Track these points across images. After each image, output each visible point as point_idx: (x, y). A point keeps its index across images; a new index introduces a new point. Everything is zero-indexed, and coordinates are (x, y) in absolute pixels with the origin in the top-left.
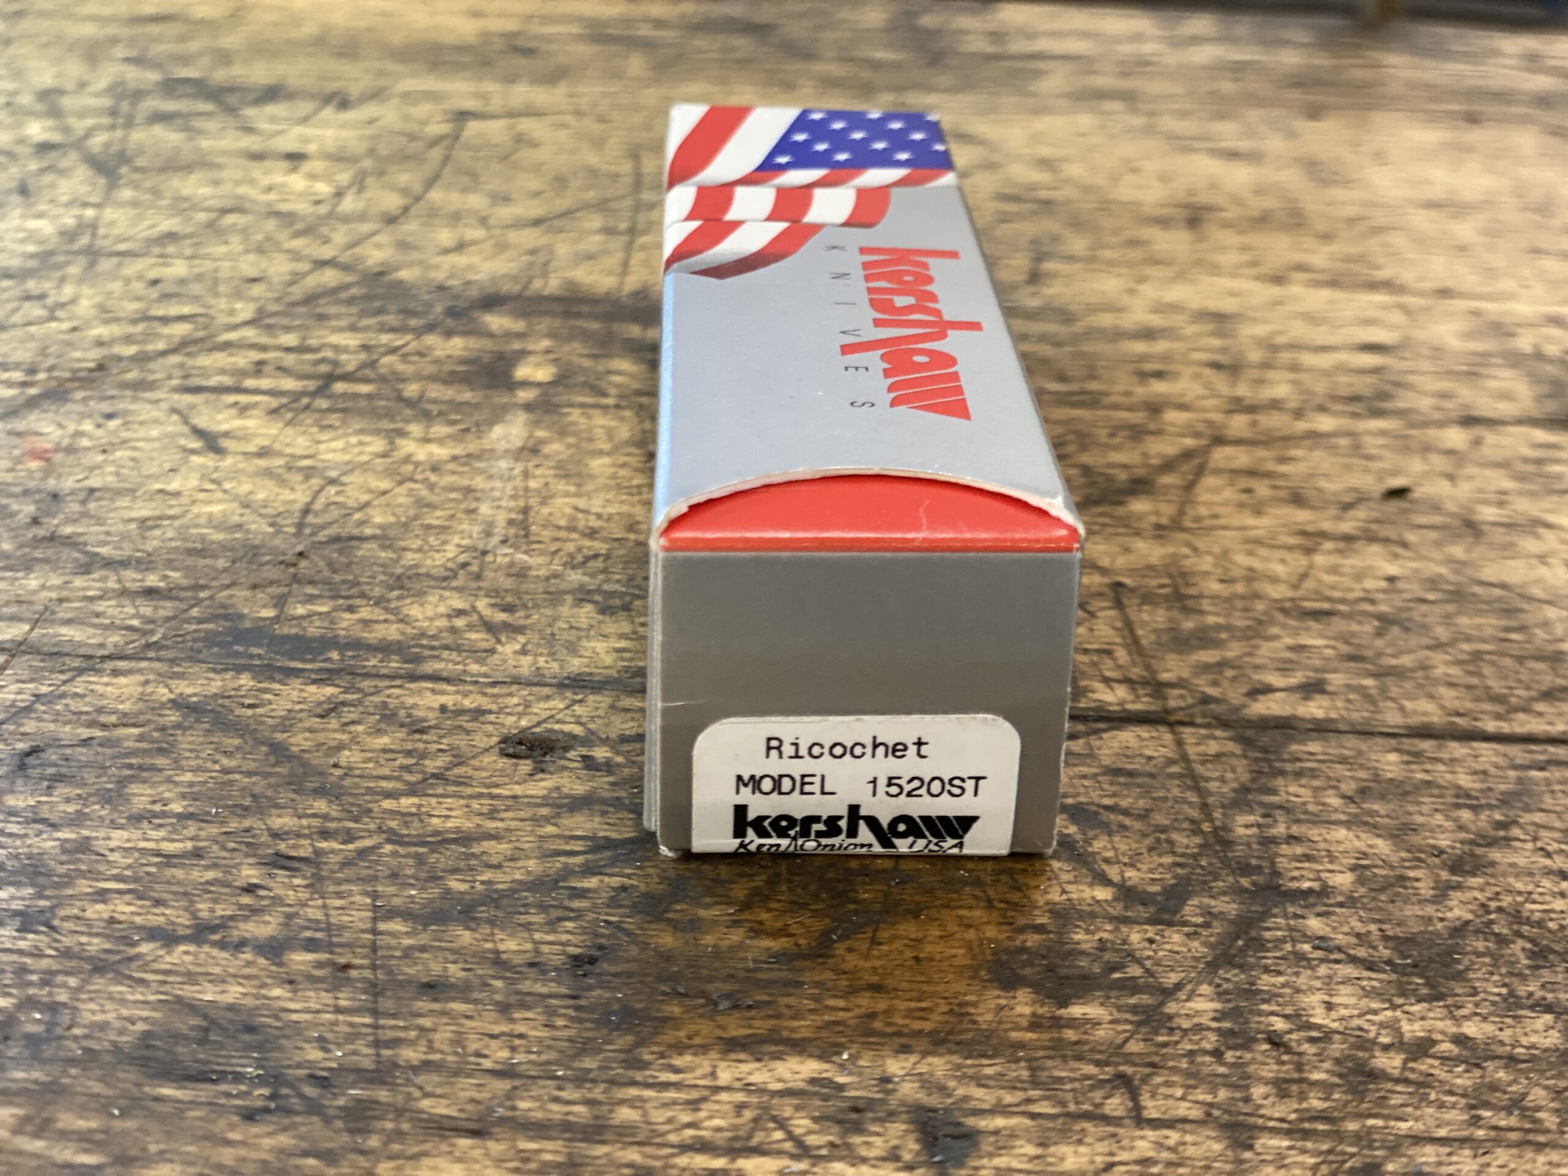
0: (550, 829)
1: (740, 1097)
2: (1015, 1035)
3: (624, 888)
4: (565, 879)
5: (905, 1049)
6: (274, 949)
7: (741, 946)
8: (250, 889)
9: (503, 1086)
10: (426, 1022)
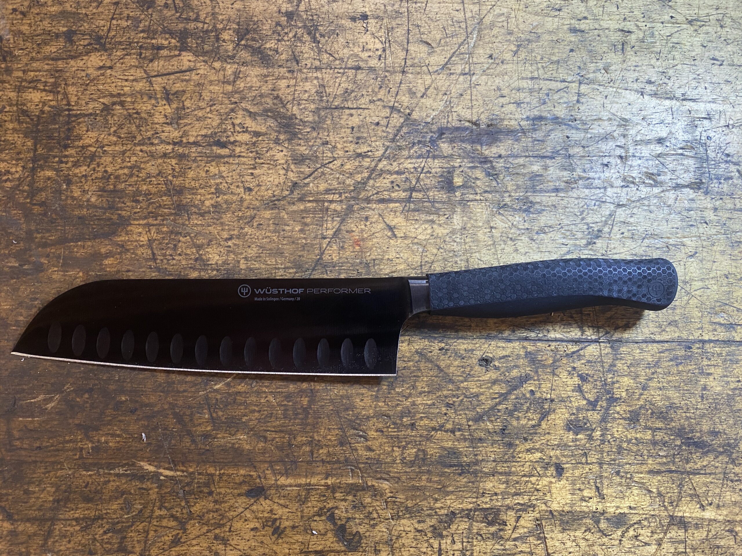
0: (491, 391)
1: (529, 463)
2: (570, 444)
3: (507, 408)
4: (496, 406)
5: (553, 449)
6: (453, 431)
7: (527, 424)
8: (446, 414)
9: (494, 464)
10: (481, 449)
